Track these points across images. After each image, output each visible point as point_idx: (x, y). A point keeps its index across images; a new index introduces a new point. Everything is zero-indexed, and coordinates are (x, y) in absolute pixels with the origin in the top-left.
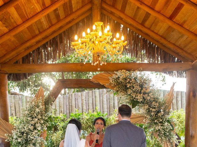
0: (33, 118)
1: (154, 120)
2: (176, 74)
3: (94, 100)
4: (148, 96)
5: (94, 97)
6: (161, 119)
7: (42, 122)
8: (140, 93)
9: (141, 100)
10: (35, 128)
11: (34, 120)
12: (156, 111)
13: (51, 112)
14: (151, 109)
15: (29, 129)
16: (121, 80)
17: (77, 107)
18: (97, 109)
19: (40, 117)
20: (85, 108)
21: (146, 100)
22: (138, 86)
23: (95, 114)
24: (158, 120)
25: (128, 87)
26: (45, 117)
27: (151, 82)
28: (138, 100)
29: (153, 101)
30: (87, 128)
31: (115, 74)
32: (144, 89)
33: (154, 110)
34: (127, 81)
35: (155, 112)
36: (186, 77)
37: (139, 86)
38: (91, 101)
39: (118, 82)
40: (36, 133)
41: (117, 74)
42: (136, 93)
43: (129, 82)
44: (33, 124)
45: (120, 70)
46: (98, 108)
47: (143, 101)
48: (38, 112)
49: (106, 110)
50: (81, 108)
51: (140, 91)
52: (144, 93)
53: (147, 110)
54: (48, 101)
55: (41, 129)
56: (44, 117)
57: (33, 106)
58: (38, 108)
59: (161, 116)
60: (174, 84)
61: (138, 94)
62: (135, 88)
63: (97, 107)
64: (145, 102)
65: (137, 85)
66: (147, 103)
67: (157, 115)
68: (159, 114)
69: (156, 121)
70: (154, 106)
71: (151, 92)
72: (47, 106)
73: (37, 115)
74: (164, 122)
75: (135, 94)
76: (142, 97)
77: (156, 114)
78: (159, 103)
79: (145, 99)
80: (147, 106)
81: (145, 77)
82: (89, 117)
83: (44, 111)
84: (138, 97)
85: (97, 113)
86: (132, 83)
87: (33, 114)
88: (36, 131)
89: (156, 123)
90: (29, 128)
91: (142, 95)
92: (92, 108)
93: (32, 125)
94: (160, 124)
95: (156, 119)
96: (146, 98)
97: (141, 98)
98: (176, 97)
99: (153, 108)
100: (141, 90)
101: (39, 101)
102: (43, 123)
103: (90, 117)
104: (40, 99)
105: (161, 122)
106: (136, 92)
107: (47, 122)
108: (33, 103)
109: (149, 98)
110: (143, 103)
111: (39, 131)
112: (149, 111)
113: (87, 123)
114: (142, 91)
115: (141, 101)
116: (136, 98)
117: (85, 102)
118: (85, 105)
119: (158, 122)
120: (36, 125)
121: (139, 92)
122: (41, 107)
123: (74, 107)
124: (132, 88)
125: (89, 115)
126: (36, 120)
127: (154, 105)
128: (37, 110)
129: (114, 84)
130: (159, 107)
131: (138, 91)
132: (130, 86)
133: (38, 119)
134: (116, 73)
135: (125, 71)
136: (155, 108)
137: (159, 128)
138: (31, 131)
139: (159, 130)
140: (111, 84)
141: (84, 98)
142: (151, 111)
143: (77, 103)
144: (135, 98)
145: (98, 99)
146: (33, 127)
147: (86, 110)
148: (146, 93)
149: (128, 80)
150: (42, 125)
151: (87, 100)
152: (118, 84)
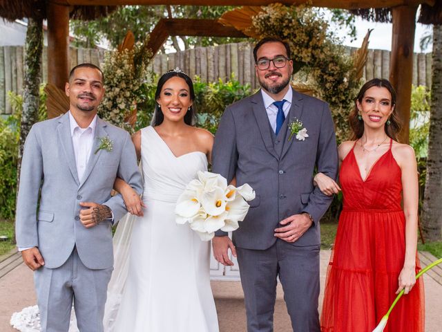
0: (111, 87)
1: (331, 98)
2: (375, 15)
3: (229, 61)
4: (322, 52)
5: (228, 56)
6: (344, 95)
7: (128, 94)
8: (307, 47)
9: (308, 59)
10: (115, 106)
11: (113, 90)
12: (336, 80)
13: (146, 78)
14: (325, 77)
15: (104, 107)
16: (272, 21)
17: (198, 72)
18: (233, 76)
19: (124, 85)
20: (211, 74)
21: (317, 60)
22: (304, 34)
23: (230, 85)
24: (338, 98)
25: (285, 34)
26: (134, 85)
27: (328, 27)
28: (303, 60)
29: (331, 62)
30: (214, 110)
31: (262, 10)
32: (314, 40)
33: (331, 78)
34: (284, 25)
35: (333, 82)
36: (391, 22)
37: (306, 33)
38: (222, 64)
39: (267, 25)
40: (116, 114)
41: (265, 12)
42: (300, 47)
43: (287, 27)
44: (112, 98)
45: (272, 4)
46: (235, 74)
47: (311, 62)
48: (121, 76)
49: (248, 79)
50: (205, 74)
51: (308, 43)
52: (315, 47)
53: (319, 77)
54: (141, 57)
55: (126, 107)
56: (131, 86)
57: (113, 64)
58: (121, 68)
59: (343, 90)
60: (369, 32)
61: (303, 48)
62: (298, 37)
63: (233, 74)
64: (316, 63)
65: (302, 32)
66: (319, 66)
67: (337, 87)
68: (341, 86)
69: (333, 99)
70: (332, 72)
71: (327, 46)
72: (138, 66)
73: (120, 82)
74: (349, 100)
75: (298, 48)
76: (310, 54)
77: (334, 87)
78: (341, 66)
79: (316, 58)
80: (320, 71)
81: (316, 19)
82: (218, 91)
83: (132, 74)
84: (304, 54)
85: (233, 83)
86: (292, 27)
87: (112, 79)
88: (116, 111)
89: (334, 104)
90: (104, 104)
91: (310, 50)
92: (224, 74)
93: (109, 100)
94: (341, 105)
95: (334, 95)
96: (317, 56)
97: (308, 56)
98: (372, 59)
99: (329, 75)
100: (309, 41)
101: (123, 56)
102: (130, 97)
103: (220, 90)
104: (125, 53)
105: (343, 102)
106: (300, 45)
107: (138, 94)
108: (113, 60)
109: (322, 56)
110: (312, 65)
111: (122, 111)
112: (322, 81)
113: (215, 101)
114: (311, 43)
115: (309, 63)
116: (300, 55)
117: (212, 64)
118: (213, 69)
119: (337, 101)
120: (117, 99)
121: (305, 44)
122: (127, 67)
123: (194, 73)
124: (292, 38)
125: (218, 87)
126: (117, 90)
127: (332, 70)
128: (119, 72)
129: (261, 29)
130: (341, 75)
131: (303, 42)
132: (289, 34)
133: (122, 90)
134: (264, 9)
135: (280, 5)
136: (333, 75)
137: (339, 112)
138: (108, 110)
139: (339, 115)
140: (254, 29)
141: (210, 56)
142: (326, 80)
143: (198, 65)
144: (296, 56)
145: (235, 60)
146: (111, 103)
147: (214, 78)
148: (318, 47)
149: (286, 21)
150: (128, 100)
151: (216, 60)
152: (268, 30)
